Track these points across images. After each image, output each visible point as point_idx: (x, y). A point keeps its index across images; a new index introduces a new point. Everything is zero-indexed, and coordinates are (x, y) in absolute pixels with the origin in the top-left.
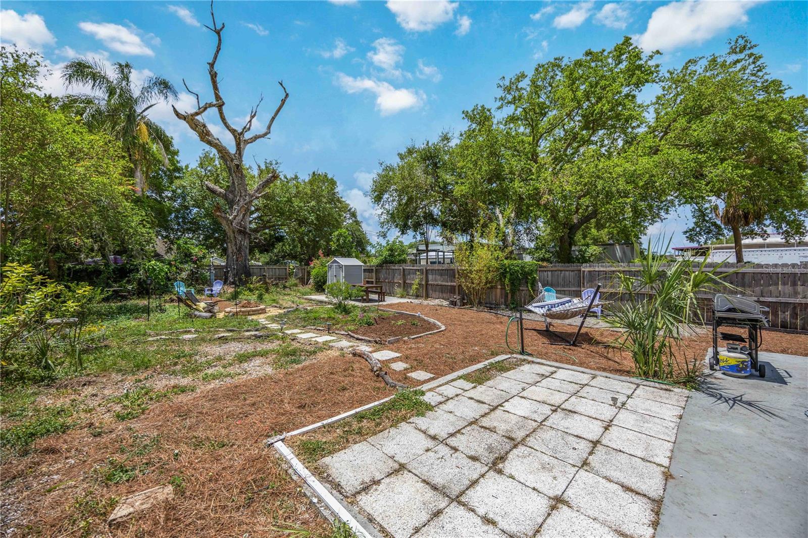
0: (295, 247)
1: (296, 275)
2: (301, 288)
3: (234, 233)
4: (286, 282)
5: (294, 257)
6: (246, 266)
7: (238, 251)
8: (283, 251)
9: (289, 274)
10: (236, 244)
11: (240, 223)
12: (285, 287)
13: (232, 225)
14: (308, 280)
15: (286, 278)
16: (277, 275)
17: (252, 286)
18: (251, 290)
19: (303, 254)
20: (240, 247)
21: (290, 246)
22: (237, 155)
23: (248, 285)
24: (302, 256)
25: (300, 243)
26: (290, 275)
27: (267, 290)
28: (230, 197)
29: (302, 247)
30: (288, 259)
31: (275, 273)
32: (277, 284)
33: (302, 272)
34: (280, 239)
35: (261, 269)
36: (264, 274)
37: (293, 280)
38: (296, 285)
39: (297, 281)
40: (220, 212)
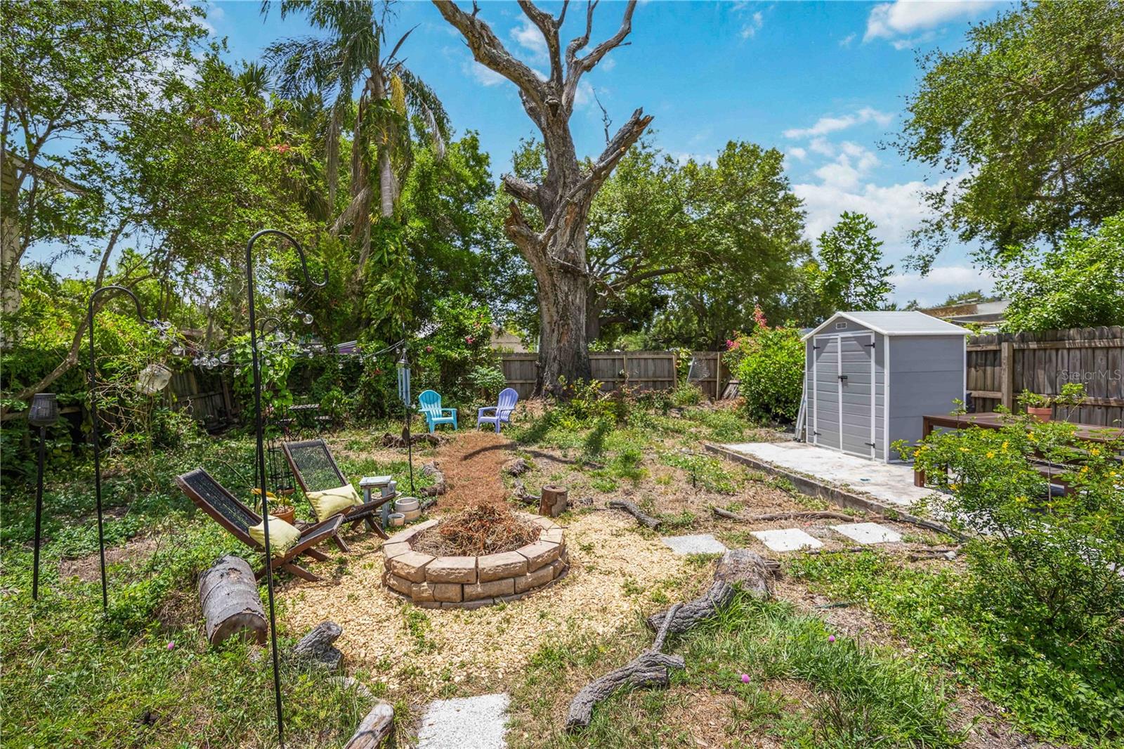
0: (688, 320)
1: (694, 376)
2: (707, 408)
3: (551, 275)
4: (671, 392)
5: (686, 341)
6: (578, 354)
7: (562, 318)
8: (666, 329)
9: (679, 371)
10: (556, 303)
11: (566, 251)
12: (667, 406)
13: (545, 254)
14: (724, 387)
15: (671, 383)
16: (651, 373)
17: (583, 404)
18: (580, 415)
19: (702, 335)
20: (565, 309)
21: (678, 320)
22: (553, 84)
23: (574, 402)
24: (701, 340)
25: (696, 313)
26: (680, 374)
27: (621, 417)
28: (546, 197)
29: (700, 321)
30: (675, 346)
31: (646, 370)
32: (649, 398)
33: (709, 368)
34: (660, 303)
35: (614, 360)
36: (622, 372)
37: (687, 389)
38: (694, 401)
39: (697, 391)
40: (518, 223)
